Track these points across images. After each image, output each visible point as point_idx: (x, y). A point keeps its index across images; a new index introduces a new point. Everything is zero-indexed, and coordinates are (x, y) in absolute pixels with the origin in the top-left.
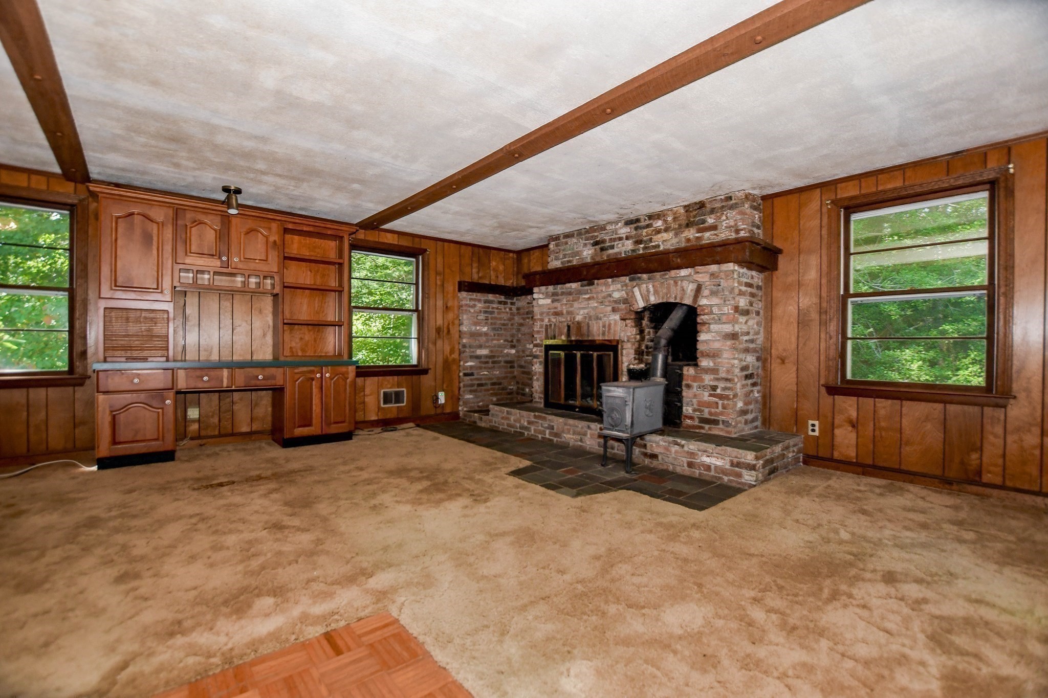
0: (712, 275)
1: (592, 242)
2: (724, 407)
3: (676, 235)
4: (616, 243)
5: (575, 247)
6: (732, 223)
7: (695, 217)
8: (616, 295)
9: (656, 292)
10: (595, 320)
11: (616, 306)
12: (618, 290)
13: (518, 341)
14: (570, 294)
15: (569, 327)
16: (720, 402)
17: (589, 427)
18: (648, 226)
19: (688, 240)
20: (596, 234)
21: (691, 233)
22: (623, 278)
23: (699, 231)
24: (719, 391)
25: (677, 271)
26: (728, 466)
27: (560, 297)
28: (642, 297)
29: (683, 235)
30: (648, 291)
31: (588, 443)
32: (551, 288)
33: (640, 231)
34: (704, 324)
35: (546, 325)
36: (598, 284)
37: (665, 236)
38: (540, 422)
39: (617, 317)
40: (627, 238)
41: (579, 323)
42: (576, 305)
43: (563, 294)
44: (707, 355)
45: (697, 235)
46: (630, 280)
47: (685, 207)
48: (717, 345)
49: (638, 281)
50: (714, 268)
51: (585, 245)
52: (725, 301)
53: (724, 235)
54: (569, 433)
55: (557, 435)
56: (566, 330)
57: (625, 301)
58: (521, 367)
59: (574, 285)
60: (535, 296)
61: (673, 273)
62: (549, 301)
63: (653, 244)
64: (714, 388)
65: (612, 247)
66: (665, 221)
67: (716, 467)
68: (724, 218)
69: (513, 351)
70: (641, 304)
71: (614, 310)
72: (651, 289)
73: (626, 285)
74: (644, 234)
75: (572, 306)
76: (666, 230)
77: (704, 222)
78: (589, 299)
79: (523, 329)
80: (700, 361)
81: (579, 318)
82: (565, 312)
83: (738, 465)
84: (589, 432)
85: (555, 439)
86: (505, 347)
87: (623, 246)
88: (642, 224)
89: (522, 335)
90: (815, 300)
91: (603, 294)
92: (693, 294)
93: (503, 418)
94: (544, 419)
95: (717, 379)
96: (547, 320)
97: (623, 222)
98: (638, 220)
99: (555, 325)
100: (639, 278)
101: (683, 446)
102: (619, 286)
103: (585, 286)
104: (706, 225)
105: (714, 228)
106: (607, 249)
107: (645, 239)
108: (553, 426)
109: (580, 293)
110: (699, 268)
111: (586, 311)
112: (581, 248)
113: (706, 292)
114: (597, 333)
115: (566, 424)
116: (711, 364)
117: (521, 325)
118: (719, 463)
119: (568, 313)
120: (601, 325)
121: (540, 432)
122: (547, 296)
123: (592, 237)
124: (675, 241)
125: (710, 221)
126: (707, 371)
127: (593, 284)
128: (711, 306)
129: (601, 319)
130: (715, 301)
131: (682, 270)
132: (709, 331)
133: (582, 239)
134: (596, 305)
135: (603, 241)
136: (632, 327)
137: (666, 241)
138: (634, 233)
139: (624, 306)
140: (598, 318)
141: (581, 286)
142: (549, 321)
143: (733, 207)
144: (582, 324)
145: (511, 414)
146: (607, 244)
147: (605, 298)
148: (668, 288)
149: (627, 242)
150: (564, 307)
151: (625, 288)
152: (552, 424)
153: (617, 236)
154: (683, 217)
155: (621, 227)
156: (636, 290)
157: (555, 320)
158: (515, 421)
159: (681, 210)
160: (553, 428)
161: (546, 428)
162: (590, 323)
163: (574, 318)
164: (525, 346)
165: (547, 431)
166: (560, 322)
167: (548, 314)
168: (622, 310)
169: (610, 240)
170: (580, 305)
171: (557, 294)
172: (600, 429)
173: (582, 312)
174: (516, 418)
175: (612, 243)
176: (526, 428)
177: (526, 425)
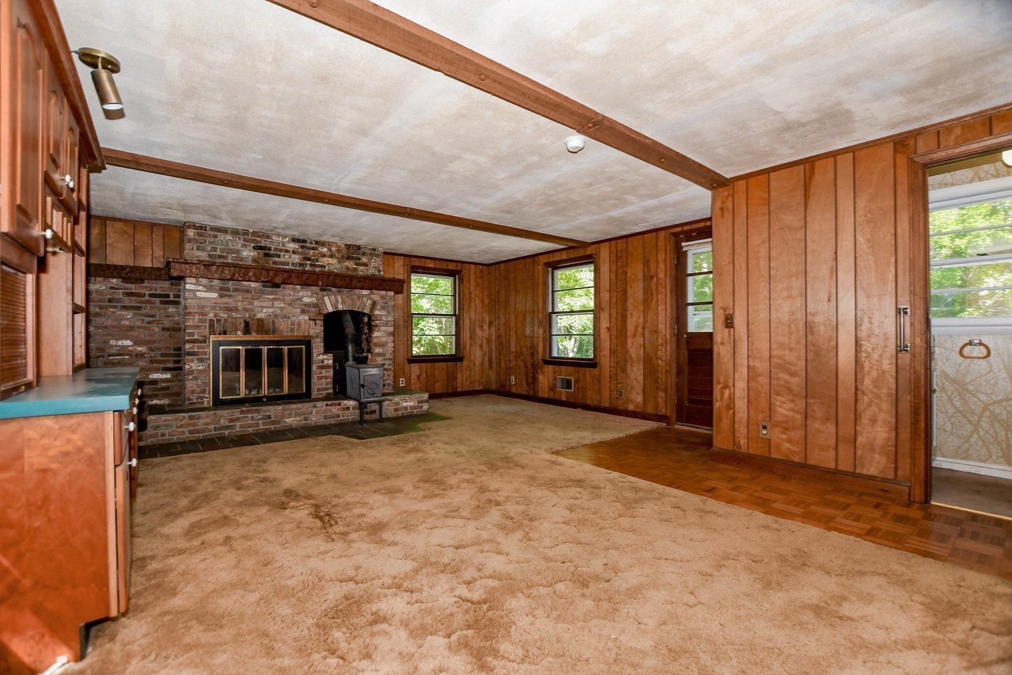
0: (382, 297)
1: (252, 245)
2: (388, 375)
3: (339, 262)
4: (282, 254)
5: (230, 244)
6: (377, 266)
7: (352, 253)
8: (306, 300)
9: (343, 302)
10: (282, 318)
11: (306, 308)
12: (308, 296)
14: (247, 291)
15: (247, 324)
16: (386, 373)
17: (315, 406)
18: (313, 249)
19: (348, 268)
20: (259, 239)
21: (350, 264)
22: (314, 288)
23: (356, 264)
24: (386, 366)
26: (416, 404)
27: (232, 293)
28: (332, 305)
29: (344, 264)
30: (337, 300)
31: (314, 419)
32: (216, 282)
33: (306, 251)
34: (376, 326)
35: (211, 320)
36: (285, 288)
37: (331, 260)
38: (250, 416)
39: (307, 318)
40: (294, 252)
41: (260, 321)
42: (256, 303)
43: (236, 290)
44: (376, 345)
45: (355, 267)
46: (321, 290)
47: (346, 245)
48: (384, 339)
49: (328, 292)
50: (383, 293)
51: (245, 246)
52: (389, 313)
53: (371, 271)
54: (290, 416)
55: (273, 423)
56: (243, 325)
57: (315, 305)
59: (253, 284)
60: (188, 287)
61: (357, 291)
62: (215, 295)
63: (320, 264)
64: (383, 365)
65: (279, 256)
66: (330, 250)
67: (411, 407)
68: (372, 260)
70: (330, 309)
71: (303, 312)
72: (340, 300)
73: (317, 294)
74: (311, 254)
75: (251, 304)
76: (331, 256)
77: (359, 259)
78: (274, 299)
80: (374, 349)
81: (259, 316)
82: (240, 308)
83: (421, 402)
84: (314, 410)
85: (272, 427)
87: (290, 258)
88: (308, 245)
90: (401, 314)
91: (291, 298)
92: (370, 306)
93: (181, 426)
94: (258, 411)
95: (384, 360)
96: (212, 315)
97: (290, 238)
98: (304, 241)
99: (225, 320)
100: (329, 290)
101: (392, 400)
102: (309, 293)
103: (269, 287)
104: (361, 261)
105: (365, 265)
106: (272, 256)
107: (311, 257)
108: (270, 415)
109: (263, 293)
110: (375, 291)
111: (270, 310)
112: (238, 247)
113: (379, 307)
114: (284, 329)
115: (287, 410)
116: (381, 351)
118: (412, 404)
119: (246, 310)
120: (289, 323)
121: (250, 426)
122: (210, 289)
123: (254, 240)
124: (338, 266)
125: (364, 260)
126: (379, 355)
127: (279, 287)
128: (382, 316)
129: (288, 318)
130: (383, 313)
131: (363, 290)
132: (379, 331)
133: (239, 238)
134: (283, 305)
135: (270, 249)
136: (321, 326)
137: (332, 264)
138: (300, 250)
139: (314, 310)
140: (285, 317)
141: (263, 286)
142: (216, 315)
143: (377, 256)
144: (266, 322)
145: (199, 418)
146: (272, 252)
147: (293, 300)
148: (353, 300)
149: (293, 256)
150: (240, 304)
151: (315, 295)
152: (268, 414)
153: (283, 248)
154: (345, 251)
155: (289, 242)
156: (326, 298)
157: (226, 316)
158: (207, 424)
159: (343, 246)
160: (269, 417)
161: (260, 419)
162: (276, 320)
163: (254, 315)
164: (106, 342)
165: (260, 422)
166: (233, 318)
167: (214, 308)
168: (312, 312)
169: (276, 249)
170: (263, 304)
171: (228, 290)
172: (327, 405)
173: (265, 310)
174: (209, 420)
175: (279, 253)
176: (227, 427)
177: (227, 424)
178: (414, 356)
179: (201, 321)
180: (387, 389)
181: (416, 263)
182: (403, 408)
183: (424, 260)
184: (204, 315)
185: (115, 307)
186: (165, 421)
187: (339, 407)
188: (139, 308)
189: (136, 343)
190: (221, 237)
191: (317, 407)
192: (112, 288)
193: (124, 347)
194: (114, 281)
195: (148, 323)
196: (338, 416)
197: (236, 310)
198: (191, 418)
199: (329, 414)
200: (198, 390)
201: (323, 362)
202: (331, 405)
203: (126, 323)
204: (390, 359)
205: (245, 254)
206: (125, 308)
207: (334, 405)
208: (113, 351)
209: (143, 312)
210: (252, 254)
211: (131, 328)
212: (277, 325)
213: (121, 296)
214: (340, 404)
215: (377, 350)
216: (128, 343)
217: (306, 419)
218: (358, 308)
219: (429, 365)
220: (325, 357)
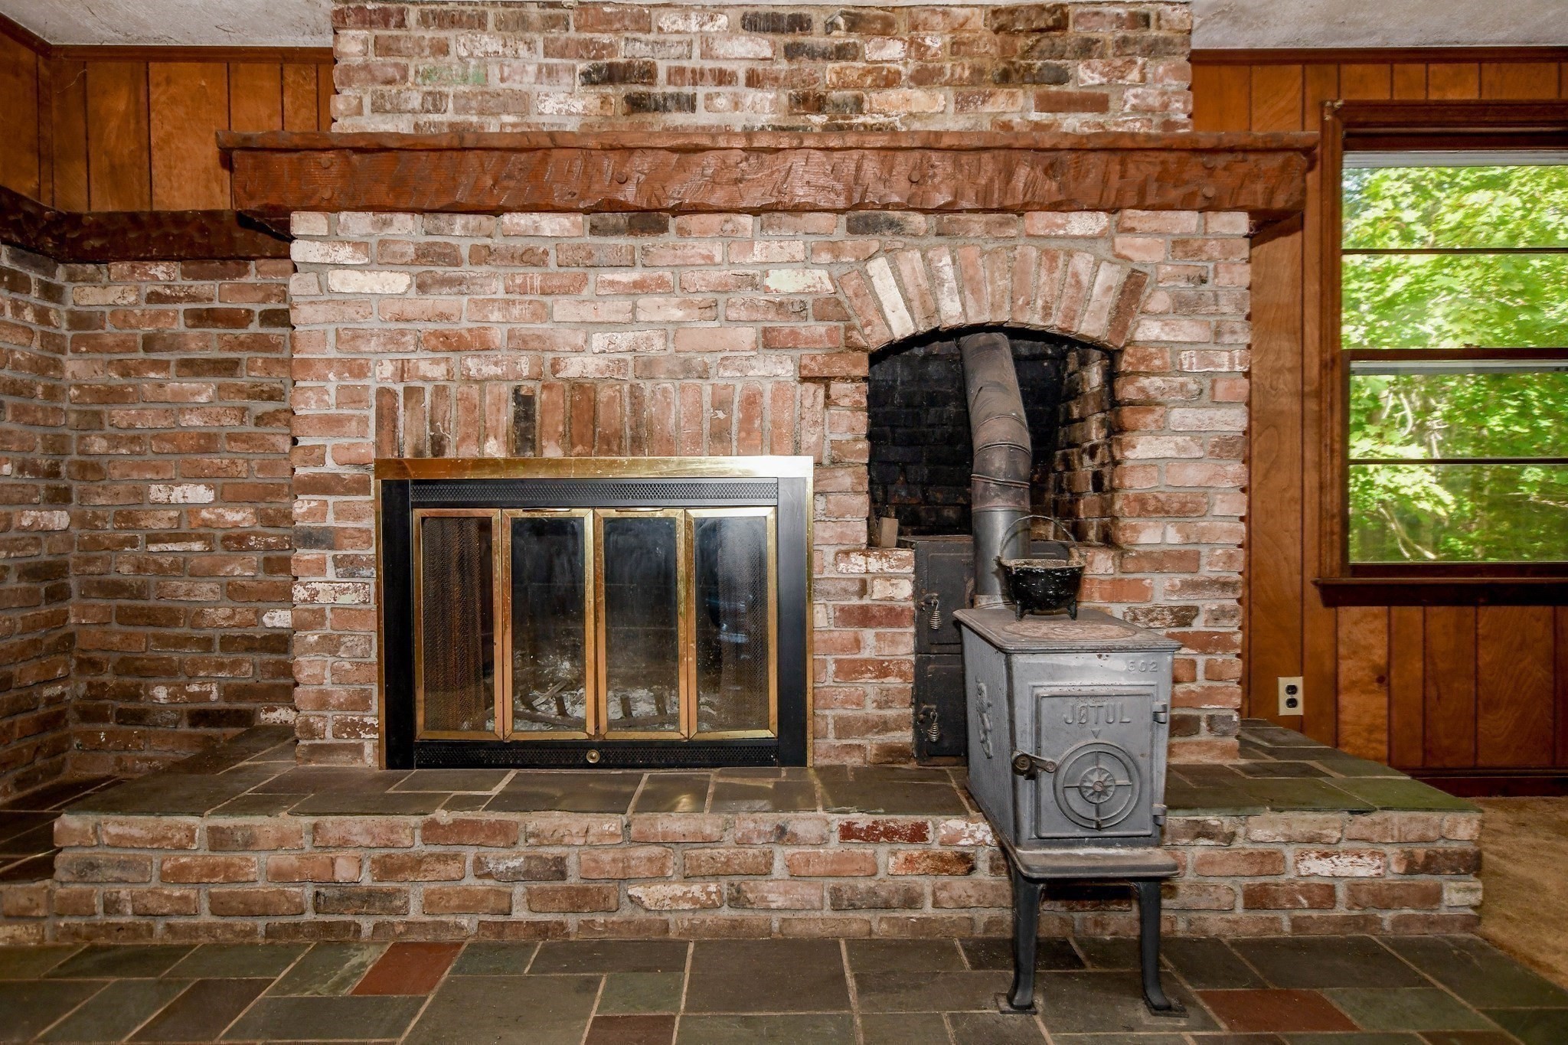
0: (1181, 245)
1: (582, 66)
2: (1212, 673)
3: (962, 104)
4: (701, 92)
5: (494, 72)
6: (1154, 101)
7: (1027, 54)
8: (785, 282)
9: (967, 284)
10: (672, 375)
11: (784, 325)
12: (790, 265)
13: (90, 469)
14: (530, 258)
15: (524, 403)
16: (1201, 661)
17: (782, 834)
18: (841, 53)
20: (605, 38)
21: (1018, 107)
22: (821, 223)
23: (1045, 104)
24: (1199, 625)
25: (1058, 218)
26: (1396, 876)
27: (465, 270)
28: (908, 302)
29: (988, 108)
30: (934, 278)
32: (406, 228)
33: (806, 65)
34: (1148, 404)
35: (382, 392)
36: (682, 232)
37: (919, 99)
38: (470, 853)
39: (784, 368)
40: (754, 80)
41: (579, 386)
42: (564, 308)
43: (483, 255)
44: (1149, 507)
45: (1035, 116)
46: (852, 230)
47: (996, 12)
48: (1193, 475)
49: (888, 238)
50: (1187, 221)
51: (549, 73)
52: (1218, 333)
54: (661, 877)
55: (580, 899)
56: (506, 415)
57: (829, 308)
58: (116, 589)
59: (550, 224)
61: (1039, 221)
62: (398, 282)
63: (868, 120)
64: (1184, 616)
65: (689, 104)
66: (917, 47)
67: (1355, 887)
68: (1134, 75)
69: (60, 519)
70: (902, 325)
71: (769, 341)
72: (948, 273)
73: (835, 249)
74: (830, 77)
75: (543, 314)
76: (924, 78)
77: (1061, 78)
78: (640, 286)
79: (120, 415)
80: (1135, 529)
81: (574, 367)
82: (498, 335)
83: (1430, 864)
84: (781, 854)
85: (572, 921)
86: (25, 502)
87: (736, 105)
88: (816, 39)
89: (115, 441)
90: (1289, 354)
91: (714, 275)
92: (1110, 301)
93: (178, 875)
94: (503, 834)
95: (1196, 586)
96: (388, 369)
97: (736, 15)
98: (799, 23)
99: (440, 391)
100: (895, 228)
101: (1231, 837)
102: (797, 248)
103: (616, 231)
104: (1069, 88)
105: (1097, 103)
106: (661, 108)
107: (835, 95)
108: (560, 861)
109: (589, 260)
110: (1134, 217)
111: (624, 339)
112: (526, 81)
113: (1159, 301)
116: (1173, 537)
117: (113, 396)
118: (1365, 869)
119: (520, 342)
120: (707, 400)
121: (469, 903)
122: (382, 257)
123: (587, 45)
125: (1087, 76)
126: (1159, 561)
127: (663, 228)
128: (1176, 346)
129: (704, 375)
130: (1188, 330)
131: (1074, 216)
132: (1165, 431)
133: (530, 45)
134: (678, 314)
135: (648, 74)
136: (856, 408)
138: (783, 66)
139: (821, 328)
140: (687, 369)
141: (594, 230)
142: (401, 373)
143: (1153, 50)
144: (604, 395)
145: (249, 843)
146: (662, 87)
147: (723, 289)
148: (1017, 271)
149: (752, 96)
150: (496, 316)
151: (825, 257)
152: (557, 851)
153: (708, 65)
154: (988, 46)
155: (730, 33)
156: (879, 268)
157: (438, 372)
158: (280, 875)
159: (978, 20)
160: (558, 869)
161: (514, 876)
162: (647, 386)
163: (555, 367)
164: (139, 493)
165: (519, 890)
166: (469, 380)
167: (394, 340)
168: (811, 342)
169: (677, 74)
170: (587, 313)
171: (450, 257)
172: (848, 832)
173: (599, 341)
174: (286, 859)
175: (688, 90)
176: (368, 899)
177: (367, 880)
178: (1358, 570)
180: (1210, 747)
181: (1375, 87)
182: (1307, 891)
183: (1417, 70)
184: (359, 370)
185: (162, 366)
186: (119, 842)
187: (915, 850)
188: (229, 367)
189: (228, 496)
191: (794, 840)
192: (154, 298)
193: (193, 509)
194: (160, 270)
195: (260, 420)
196: (911, 900)
198: (219, 839)
199: (863, 884)
200: (340, 693)
201: (863, 589)
202: (870, 835)
203: (194, 420)
204: (1225, 585)
206: (191, 367)
207: (890, 834)
208: (159, 523)
209: (244, 380)
211: (207, 443)
212: (651, 410)
213: (180, 326)
214: (918, 834)
215: (1150, 535)
216: (199, 494)
217: (737, 900)
218: (1047, 310)
219: (1443, 616)
220: (875, 564)
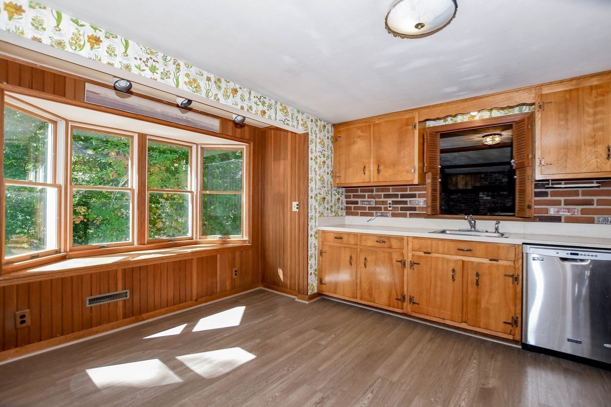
179: (484, 207)
190: (494, 175)
197: (498, 203)
205: (503, 180)
210: (506, 180)
